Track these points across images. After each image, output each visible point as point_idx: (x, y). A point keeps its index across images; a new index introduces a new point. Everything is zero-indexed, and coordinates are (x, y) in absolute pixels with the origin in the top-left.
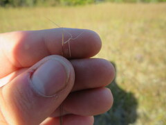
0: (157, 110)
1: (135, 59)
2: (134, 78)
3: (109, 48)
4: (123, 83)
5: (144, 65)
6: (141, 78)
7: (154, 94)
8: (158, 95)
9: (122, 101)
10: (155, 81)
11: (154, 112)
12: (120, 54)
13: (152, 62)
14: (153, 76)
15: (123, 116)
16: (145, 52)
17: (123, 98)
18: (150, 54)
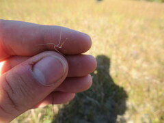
0: (145, 105)
1: (131, 55)
2: (127, 73)
3: (108, 42)
4: (117, 76)
5: (138, 62)
6: (134, 74)
7: (144, 90)
8: (148, 90)
9: (114, 93)
10: (147, 78)
11: (142, 106)
12: (118, 49)
13: (147, 60)
14: (145, 73)
15: (113, 107)
16: (142, 50)
17: (115, 90)
18: (146, 52)
